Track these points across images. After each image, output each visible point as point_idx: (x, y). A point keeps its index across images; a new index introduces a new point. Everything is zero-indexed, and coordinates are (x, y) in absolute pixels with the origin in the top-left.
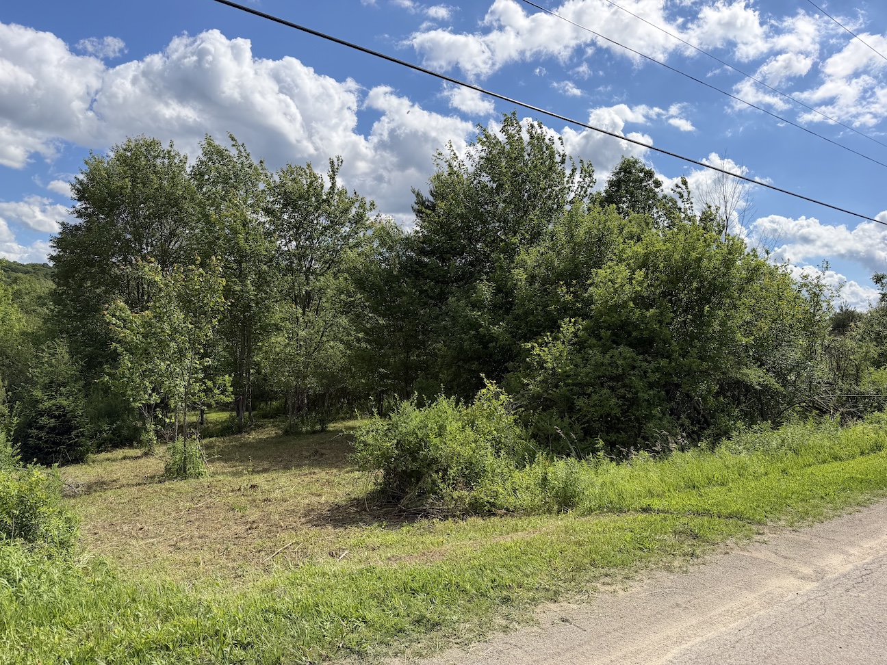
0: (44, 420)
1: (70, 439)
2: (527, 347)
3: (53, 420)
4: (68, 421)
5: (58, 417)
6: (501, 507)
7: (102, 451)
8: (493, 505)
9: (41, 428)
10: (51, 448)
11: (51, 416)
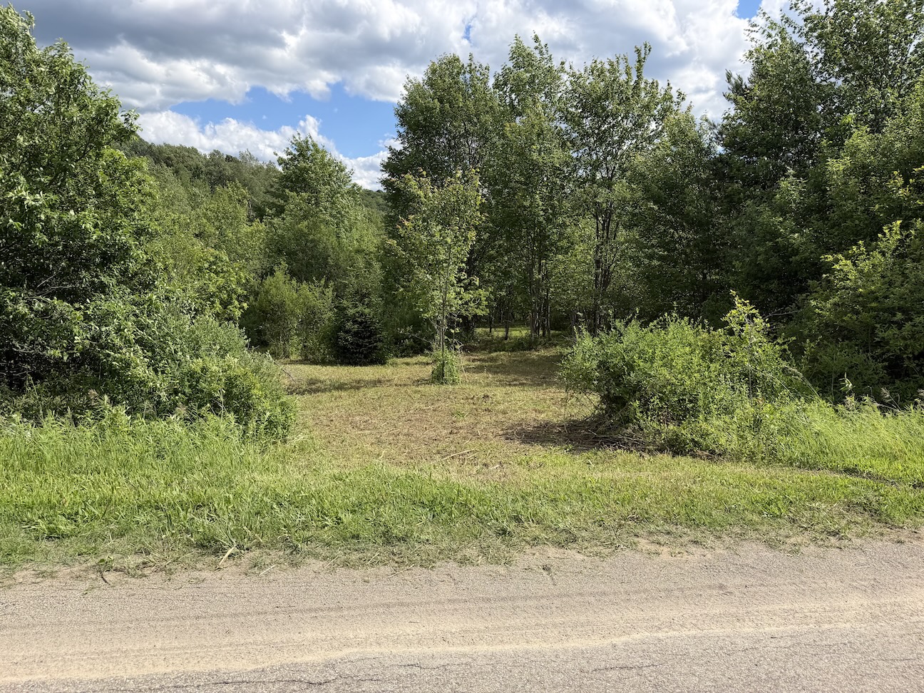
0: (349, 325)
1: (370, 343)
2: (829, 260)
3: (356, 326)
4: (369, 327)
5: (361, 323)
6: (707, 448)
7: (405, 356)
8: (696, 444)
9: (347, 332)
10: (356, 349)
11: (355, 322)
